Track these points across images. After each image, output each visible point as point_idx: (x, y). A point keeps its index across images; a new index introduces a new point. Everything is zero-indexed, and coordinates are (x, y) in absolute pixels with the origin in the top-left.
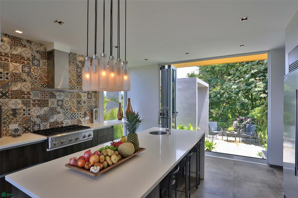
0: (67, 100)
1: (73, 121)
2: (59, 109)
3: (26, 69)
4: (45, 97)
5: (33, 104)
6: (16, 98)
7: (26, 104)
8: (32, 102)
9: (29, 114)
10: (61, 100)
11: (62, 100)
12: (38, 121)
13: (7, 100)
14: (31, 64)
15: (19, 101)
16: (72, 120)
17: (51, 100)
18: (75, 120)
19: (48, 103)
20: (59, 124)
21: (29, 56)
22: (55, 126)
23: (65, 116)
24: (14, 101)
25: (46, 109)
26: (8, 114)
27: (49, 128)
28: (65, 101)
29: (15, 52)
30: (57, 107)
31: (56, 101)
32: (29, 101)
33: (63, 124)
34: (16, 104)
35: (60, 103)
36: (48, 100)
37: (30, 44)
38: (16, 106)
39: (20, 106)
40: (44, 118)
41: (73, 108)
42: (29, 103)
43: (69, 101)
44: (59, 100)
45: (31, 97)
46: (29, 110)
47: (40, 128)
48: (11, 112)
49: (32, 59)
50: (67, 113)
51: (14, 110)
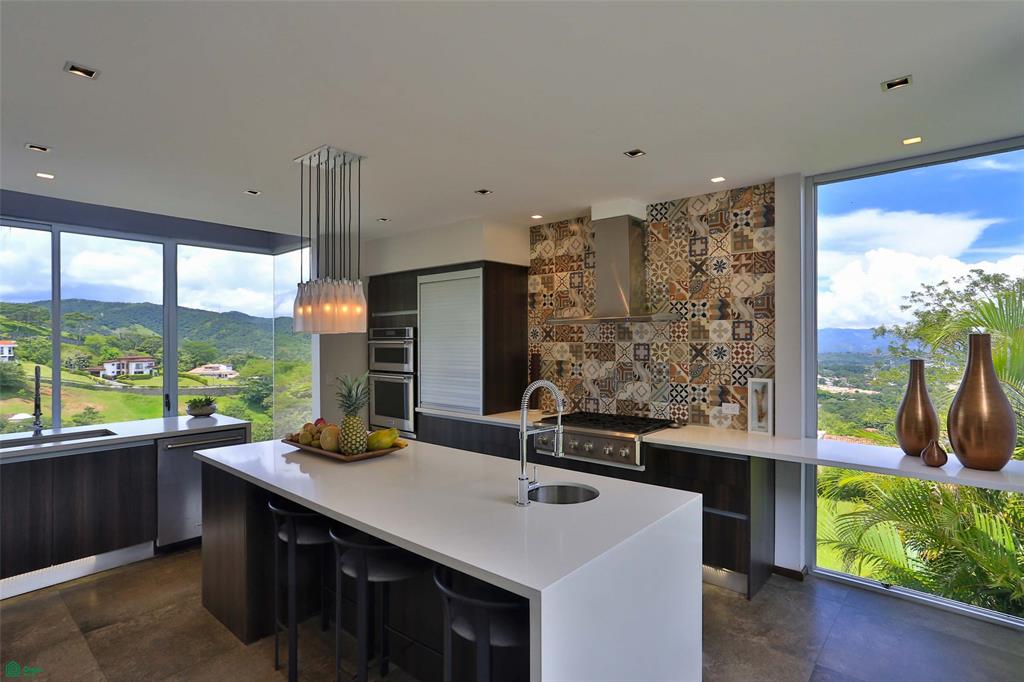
0: (660, 344)
1: (679, 409)
2: (638, 369)
3: (577, 280)
4: (607, 338)
5: (586, 353)
6: (562, 340)
7: (575, 352)
8: (585, 349)
9: (580, 374)
10: (644, 345)
11: (648, 345)
12: (595, 391)
13: (552, 343)
14: (583, 267)
15: (566, 346)
16: (674, 405)
17: (621, 343)
18: (683, 406)
19: (614, 353)
20: (638, 409)
21: (580, 250)
22: (628, 412)
23: (655, 390)
24: (560, 344)
25: (609, 364)
26: (552, 370)
27: (615, 413)
28: (654, 346)
29: (561, 252)
30: (633, 361)
31: (632, 346)
32: (581, 347)
33: (648, 410)
34: (562, 351)
35: (642, 352)
36: (614, 345)
37: (580, 224)
38: (562, 356)
39: (567, 356)
40: (607, 387)
41: (678, 369)
42: (581, 352)
43: (665, 346)
44: (639, 345)
45: (584, 337)
46: (580, 365)
47: (598, 410)
48: (555, 367)
49: (586, 254)
50: (660, 381)
51: (559, 363)
